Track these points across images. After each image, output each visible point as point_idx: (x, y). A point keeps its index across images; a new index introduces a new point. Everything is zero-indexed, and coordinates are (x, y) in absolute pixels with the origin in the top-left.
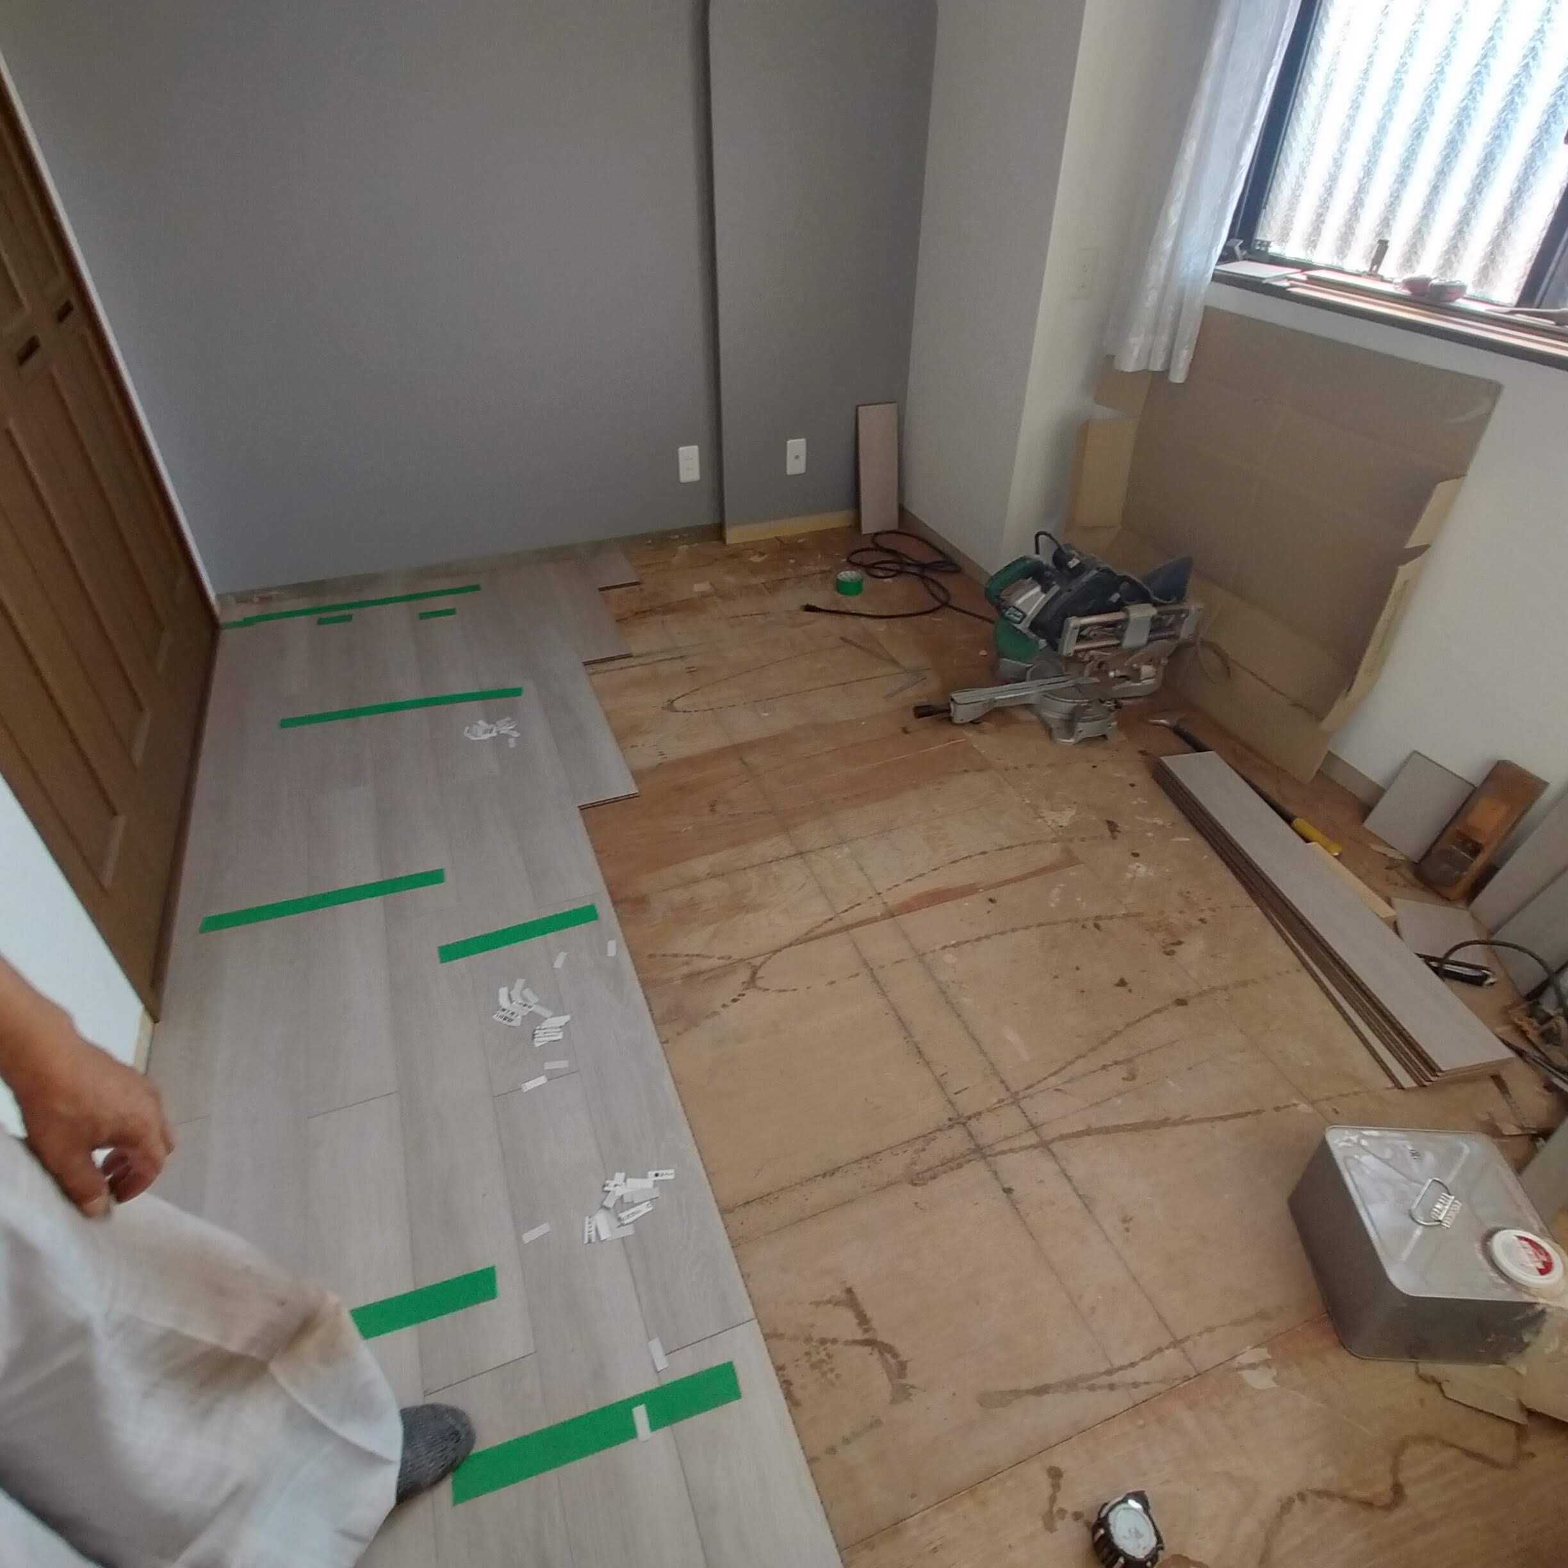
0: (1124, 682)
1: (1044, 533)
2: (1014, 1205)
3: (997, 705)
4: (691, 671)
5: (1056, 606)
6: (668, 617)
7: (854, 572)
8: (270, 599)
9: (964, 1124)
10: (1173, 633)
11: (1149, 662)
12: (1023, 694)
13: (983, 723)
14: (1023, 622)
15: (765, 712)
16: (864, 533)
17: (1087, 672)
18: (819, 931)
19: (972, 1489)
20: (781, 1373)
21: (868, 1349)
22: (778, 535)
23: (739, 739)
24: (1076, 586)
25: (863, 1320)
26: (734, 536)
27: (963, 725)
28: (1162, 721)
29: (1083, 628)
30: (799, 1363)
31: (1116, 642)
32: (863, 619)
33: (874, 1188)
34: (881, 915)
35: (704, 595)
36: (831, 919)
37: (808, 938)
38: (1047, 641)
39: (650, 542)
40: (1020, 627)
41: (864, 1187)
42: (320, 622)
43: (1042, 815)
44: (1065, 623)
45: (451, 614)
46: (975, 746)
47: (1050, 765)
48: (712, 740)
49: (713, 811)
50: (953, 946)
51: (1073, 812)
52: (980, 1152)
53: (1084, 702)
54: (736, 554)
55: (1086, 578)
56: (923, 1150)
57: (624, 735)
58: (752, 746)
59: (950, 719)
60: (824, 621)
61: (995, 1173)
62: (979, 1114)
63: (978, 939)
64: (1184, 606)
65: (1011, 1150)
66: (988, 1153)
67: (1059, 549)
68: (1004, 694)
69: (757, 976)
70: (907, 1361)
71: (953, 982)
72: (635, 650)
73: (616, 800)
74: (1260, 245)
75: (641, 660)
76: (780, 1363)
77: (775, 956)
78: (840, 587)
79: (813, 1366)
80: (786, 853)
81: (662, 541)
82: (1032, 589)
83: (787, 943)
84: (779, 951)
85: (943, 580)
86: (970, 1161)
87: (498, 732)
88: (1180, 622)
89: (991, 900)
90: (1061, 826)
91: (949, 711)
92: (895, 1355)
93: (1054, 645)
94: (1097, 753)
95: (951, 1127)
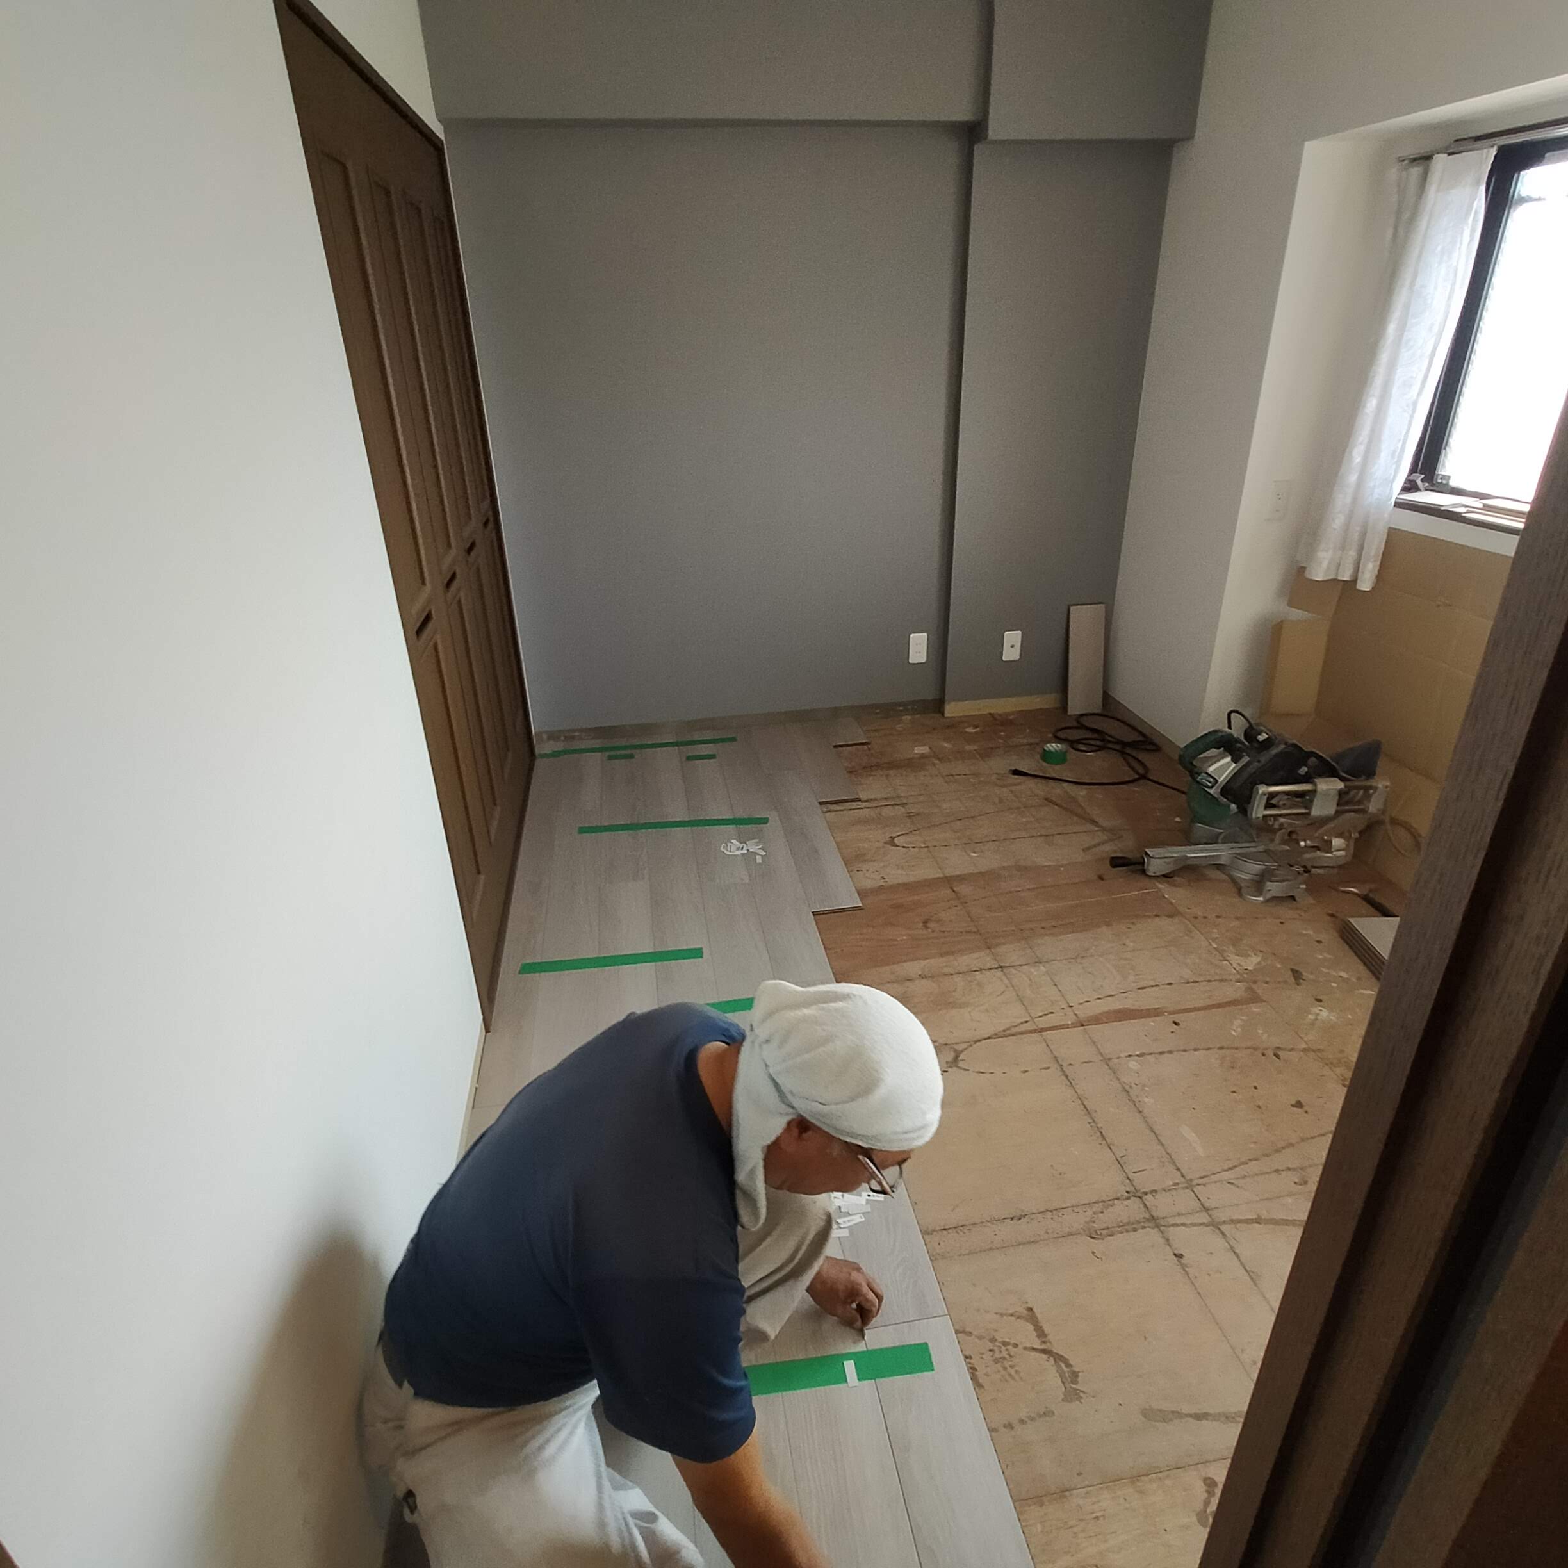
0: (1315, 852)
1: (1237, 712)
2: (1183, 1266)
3: (1189, 862)
4: (909, 815)
5: (1245, 775)
6: (891, 772)
7: (1059, 745)
8: (573, 738)
9: (1140, 1198)
10: (1361, 807)
11: (1340, 835)
12: (1215, 854)
13: (1176, 878)
14: (1214, 788)
15: (974, 853)
16: (1069, 714)
17: (1277, 841)
18: (1014, 1030)
19: (1134, 1479)
20: (967, 1360)
21: (1045, 1356)
22: (992, 712)
23: (949, 872)
24: (1265, 757)
25: (1041, 1334)
26: (952, 709)
27: (1156, 877)
28: (1353, 890)
29: (1272, 795)
30: (984, 1356)
31: (1307, 811)
32: (1065, 785)
33: (1056, 1235)
34: (1072, 1024)
35: (923, 756)
36: (1026, 1022)
37: (1006, 1034)
38: (1238, 808)
39: (878, 711)
40: (1211, 791)
41: (1047, 1233)
42: (610, 758)
43: (1228, 958)
44: (1255, 789)
45: (713, 758)
46: (1166, 896)
47: (1237, 918)
48: (926, 871)
49: (927, 928)
50: (1137, 1055)
51: (1259, 959)
52: (1153, 1221)
53: (1274, 865)
54: (954, 725)
55: (1274, 751)
56: (1102, 1212)
57: (853, 860)
58: (961, 879)
59: (1144, 872)
60: (1031, 783)
61: (1168, 1240)
62: (1155, 1191)
63: (1161, 1053)
64: (1371, 782)
65: (1183, 1224)
66: (1163, 1223)
67: (1251, 726)
68: (1195, 853)
69: (960, 1058)
70: (1079, 1372)
71: (1136, 1084)
72: (862, 796)
73: (844, 910)
74: (1441, 479)
75: (866, 804)
76: (967, 1354)
77: (975, 1046)
78: (1046, 756)
79: (996, 1361)
80: (989, 966)
81: (889, 711)
82: (1223, 758)
83: (986, 1036)
84: (979, 1041)
85: (1142, 756)
86: (1145, 1227)
87: (748, 850)
88: (1368, 797)
89: (1176, 1023)
90: (1246, 970)
91: (1143, 863)
92: (1068, 1365)
93: (1244, 811)
94: (1285, 912)
95: (1128, 1198)
